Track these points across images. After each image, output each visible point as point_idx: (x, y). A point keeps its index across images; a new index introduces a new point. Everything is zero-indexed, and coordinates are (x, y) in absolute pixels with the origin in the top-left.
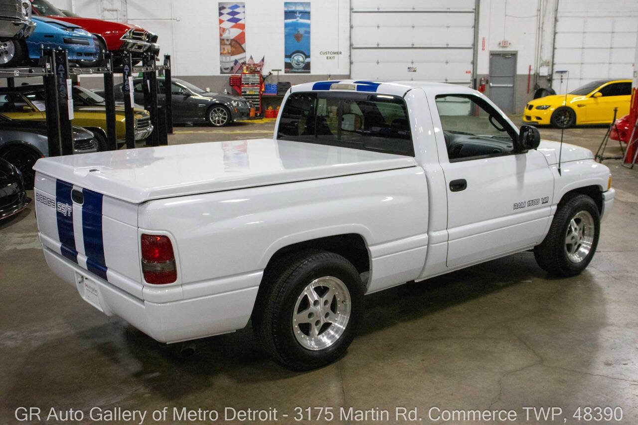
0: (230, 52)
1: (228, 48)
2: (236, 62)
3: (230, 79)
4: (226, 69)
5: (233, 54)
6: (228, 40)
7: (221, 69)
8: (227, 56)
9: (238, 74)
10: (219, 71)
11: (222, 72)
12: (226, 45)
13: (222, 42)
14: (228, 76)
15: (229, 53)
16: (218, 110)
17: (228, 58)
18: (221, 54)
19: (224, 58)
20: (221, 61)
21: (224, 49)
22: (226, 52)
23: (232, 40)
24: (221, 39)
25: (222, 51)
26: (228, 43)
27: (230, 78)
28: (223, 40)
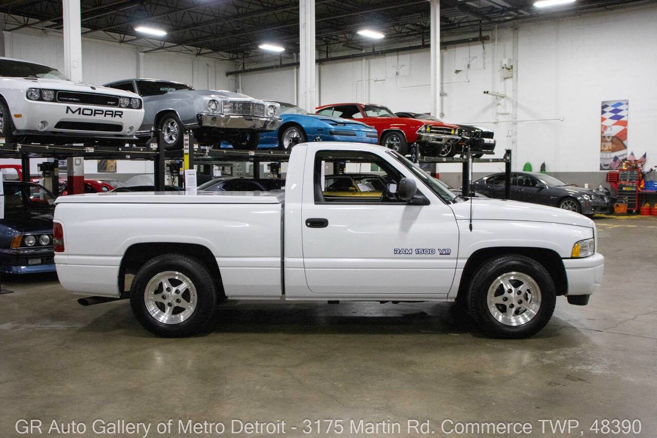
0: (611, 148)
1: (609, 145)
2: (616, 159)
3: (607, 176)
4: (606, 165)
5: (613, 150)
6: (609, 137)
7: (601, 166)
8: (609, 153)
9: (616, 171)
10: (599, 167)
11: (601, 169)
12: (607, 142)
13: (603, 139)
14: (605, 173)
15: (609, 150)
16: (569, 203)
17: (608, 155)
18: (602, 151)
19: (604, 154)
20: (601, 158)
21: (605, 146)
22: (606, 149)
23: (613, 137)
24: (602, 136)
25: (602, 148)
26: (609, 140)
27: (607, 174)
28: (604, 137)
